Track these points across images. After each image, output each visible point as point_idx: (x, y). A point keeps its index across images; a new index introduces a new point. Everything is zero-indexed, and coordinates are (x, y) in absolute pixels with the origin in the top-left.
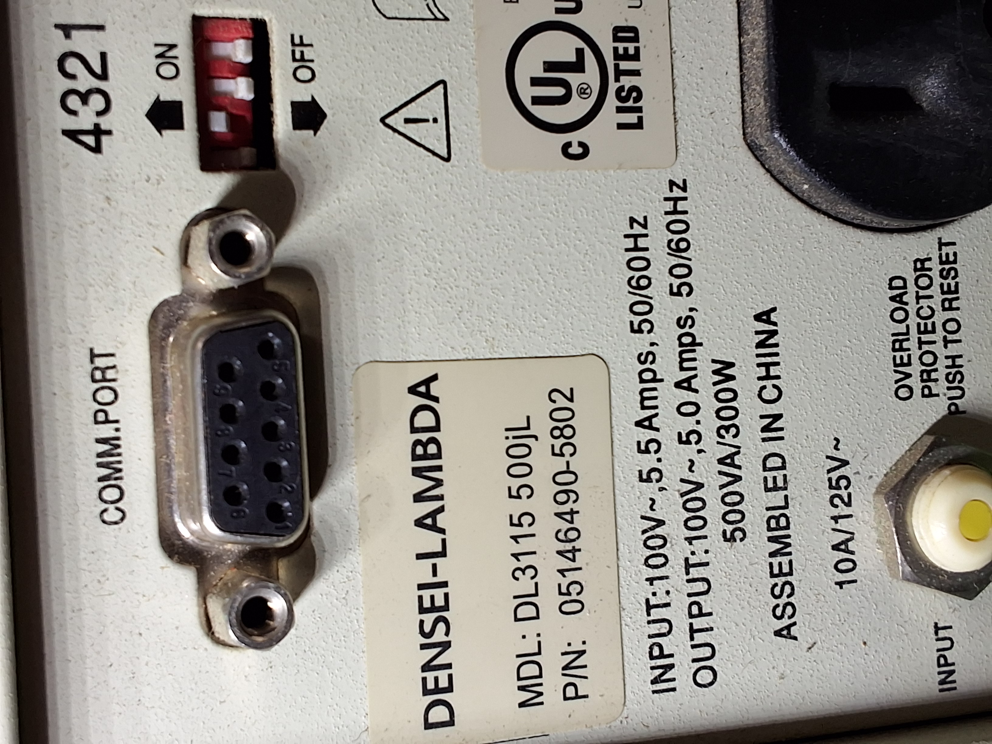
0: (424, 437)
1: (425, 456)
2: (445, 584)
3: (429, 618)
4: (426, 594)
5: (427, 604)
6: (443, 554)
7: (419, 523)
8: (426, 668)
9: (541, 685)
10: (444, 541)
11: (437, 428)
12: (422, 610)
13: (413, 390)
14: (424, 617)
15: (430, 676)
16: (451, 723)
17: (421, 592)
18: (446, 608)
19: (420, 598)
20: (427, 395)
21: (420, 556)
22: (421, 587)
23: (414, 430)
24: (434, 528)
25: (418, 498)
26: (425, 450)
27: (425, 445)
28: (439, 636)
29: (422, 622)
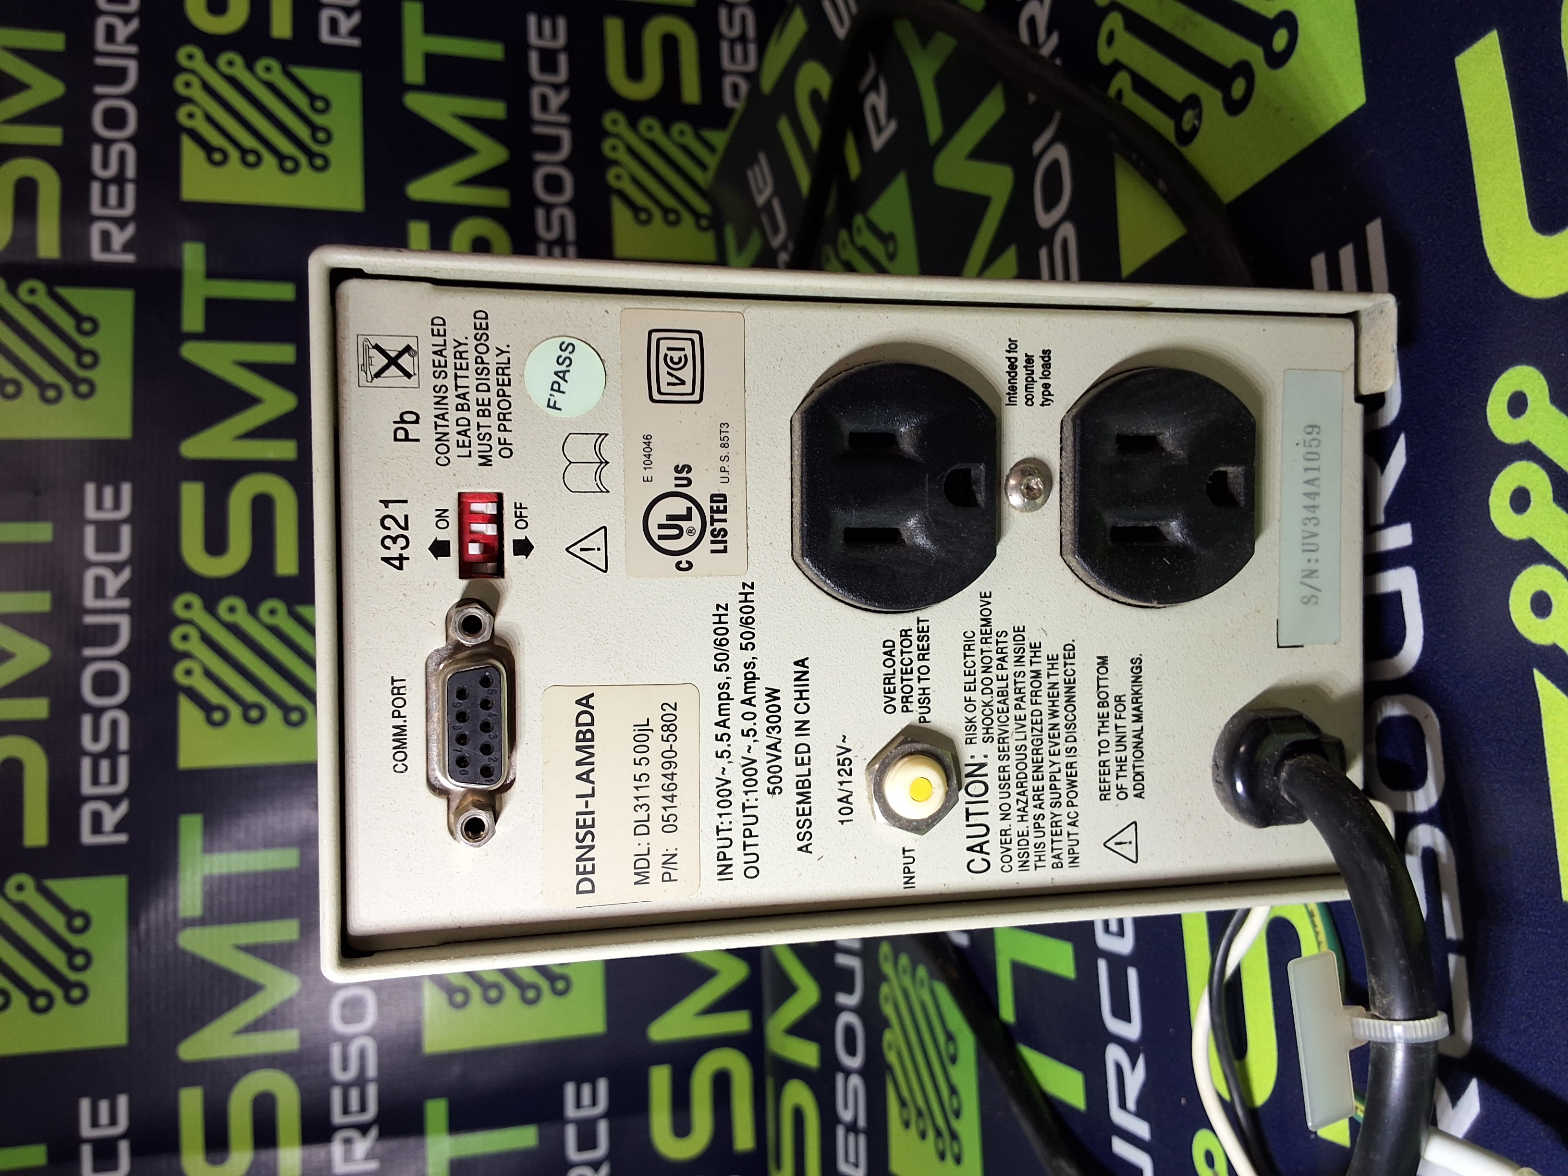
0: (584, 729)
1: (584, 740)
2: (593, 813)
3: (582, 832)
4: (581, 818)
5: (581, 823)
6: (593, 795)
7: (579, 777)
8: (579, 859)
9: (648, 872)
10: (593, 789)
11: (592, 724)
12: (578, 827)
13: (578, 702)
14: (579, 830)
15: (581, 864)
16: (593, 891)
17: (578, 817)
18: (593, 826)
19: (577, 820)
20: (587, 705)
21: (578, 796)
22: (578, 814)
23: (578, 725)
24: (587, 780)
25: (579, 763)
26: (584, 736)
27: (584, 734)
28: (588, 841)
29: (577, 834)
